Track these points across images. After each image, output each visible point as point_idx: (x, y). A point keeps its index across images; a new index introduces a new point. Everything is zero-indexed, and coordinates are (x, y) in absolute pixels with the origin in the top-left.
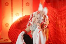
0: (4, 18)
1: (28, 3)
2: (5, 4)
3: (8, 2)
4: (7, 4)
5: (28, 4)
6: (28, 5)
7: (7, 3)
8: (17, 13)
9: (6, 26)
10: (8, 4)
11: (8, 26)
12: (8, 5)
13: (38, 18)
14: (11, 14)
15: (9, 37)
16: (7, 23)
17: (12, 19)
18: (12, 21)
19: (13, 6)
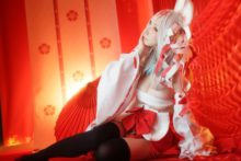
0: (38, 90)
1: (105, 39)
2: (40, 48)
3: (48, 44)
4: (44, 49)
5: (106, 43)
6: (108, 46)
7: (44, 45)
8: (78, 72)
9: (47, 114)
10: (49, 47)
11: (53, 113)
14: (59, 78)
16: (49, 106)
17: (63, 91)
19: (64, 51)
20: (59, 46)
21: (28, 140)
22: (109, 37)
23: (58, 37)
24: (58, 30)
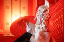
5: (24, 8)
6: (25, 9)
7: (8, 6)
8: (16, 15)
9: (7, 25)
10: (9, 7)
11: (8, 25)
14: (11, 15)
16: (8, 23)
18: (12, 21)
20: (12, 7)
23: (12, 5)
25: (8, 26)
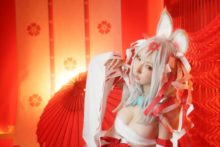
0: (25, 76)
1: (104, 22)
2: (29, 28)
3: (38, 23)
4: (34, 29)
5: (104, 27)
7: (34, 25)
9: (32, 105)
10: (38, 28)
11: (38, 104)
12: (37, 34)
13: (150, 68)
15: (39, 140)
16: (35, 96)
17: (52, 79)
18: (52, 89)
20: (51, 27)
21: (11, 129)
22: (108, 22)
23: (50, 17)
24: (50, 9)
25: (35, 108)
